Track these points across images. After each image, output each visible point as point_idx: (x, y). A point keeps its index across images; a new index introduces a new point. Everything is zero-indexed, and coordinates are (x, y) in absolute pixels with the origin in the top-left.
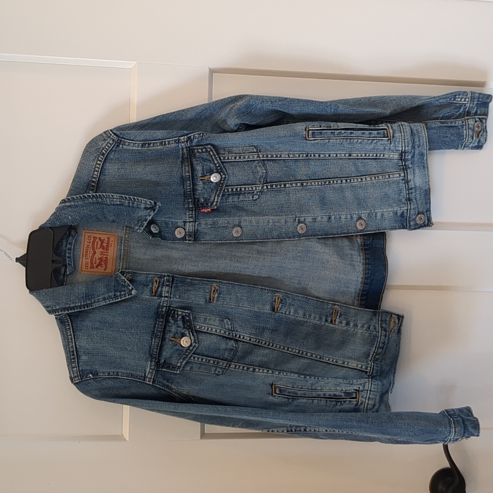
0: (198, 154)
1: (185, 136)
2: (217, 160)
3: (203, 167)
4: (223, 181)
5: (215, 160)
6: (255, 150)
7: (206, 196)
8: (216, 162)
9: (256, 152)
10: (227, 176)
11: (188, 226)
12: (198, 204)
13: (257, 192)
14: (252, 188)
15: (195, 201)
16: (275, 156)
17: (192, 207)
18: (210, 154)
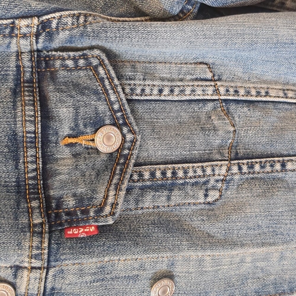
0: (62, 73)
1: (31, 16)
2: (116, 92)
3: (76, 109)
4: (129, 149)
5: (111, 91)
6: (209, 75)
7: (81, 190)
8: (113, 98)
9: (211, 80)
10: (139, 138)
11: (25, 279)
12: (58, 216)
13: (217, 181)
14: (204, 171)
15: (48, 207)
16: (253, 92)
17: (41, 224)
18: (98, 74)
